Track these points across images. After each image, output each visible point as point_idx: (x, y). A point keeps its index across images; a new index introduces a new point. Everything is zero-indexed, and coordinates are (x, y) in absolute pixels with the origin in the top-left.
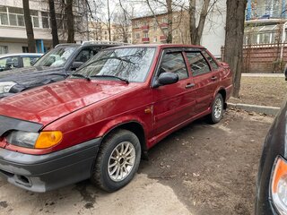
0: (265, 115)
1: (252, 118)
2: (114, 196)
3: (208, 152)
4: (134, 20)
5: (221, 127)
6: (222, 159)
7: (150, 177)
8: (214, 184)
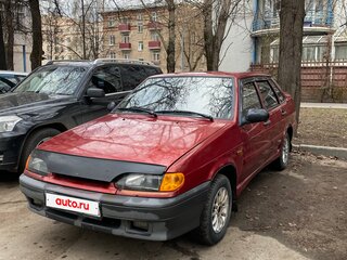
0: (337, 158)
1: (322, 163)
2: (215, 249)
3: (293, 202)
4: (106, 15)
5: (291, 174)
6: (312, 208)
7: (242, 229)
8: (316, 232)
